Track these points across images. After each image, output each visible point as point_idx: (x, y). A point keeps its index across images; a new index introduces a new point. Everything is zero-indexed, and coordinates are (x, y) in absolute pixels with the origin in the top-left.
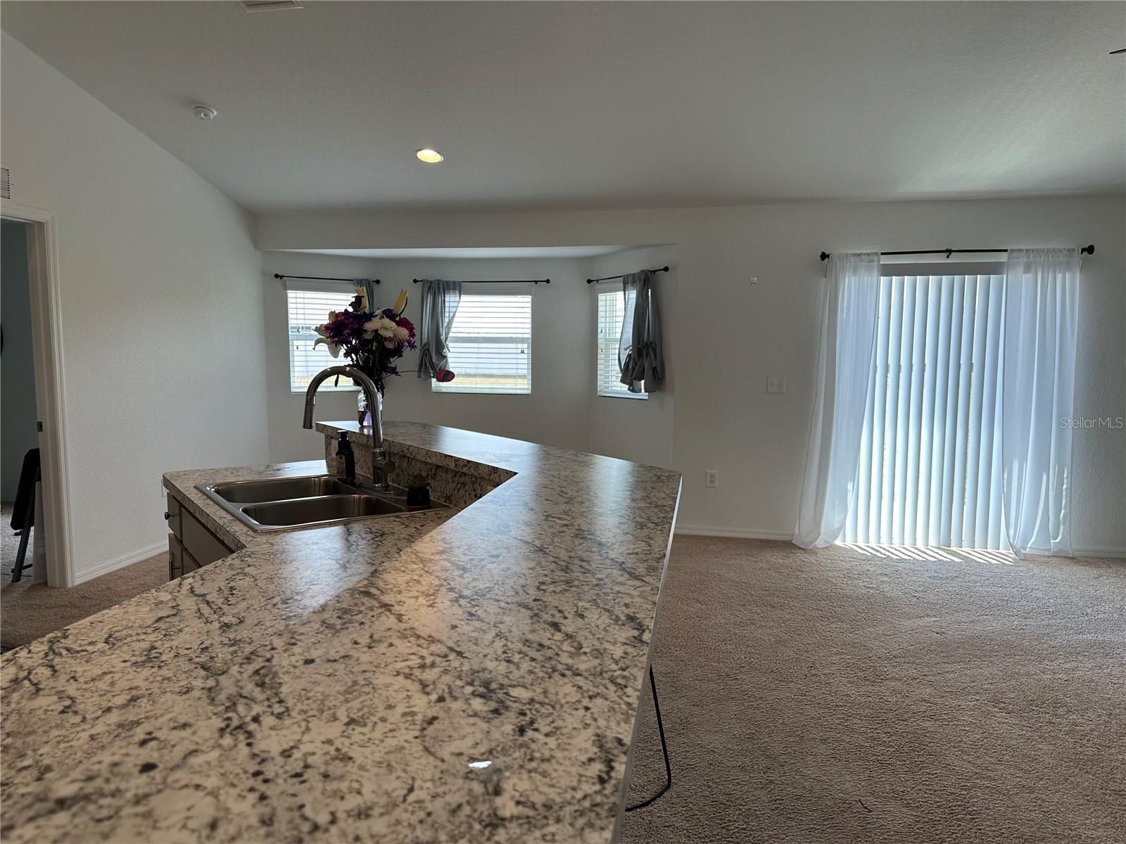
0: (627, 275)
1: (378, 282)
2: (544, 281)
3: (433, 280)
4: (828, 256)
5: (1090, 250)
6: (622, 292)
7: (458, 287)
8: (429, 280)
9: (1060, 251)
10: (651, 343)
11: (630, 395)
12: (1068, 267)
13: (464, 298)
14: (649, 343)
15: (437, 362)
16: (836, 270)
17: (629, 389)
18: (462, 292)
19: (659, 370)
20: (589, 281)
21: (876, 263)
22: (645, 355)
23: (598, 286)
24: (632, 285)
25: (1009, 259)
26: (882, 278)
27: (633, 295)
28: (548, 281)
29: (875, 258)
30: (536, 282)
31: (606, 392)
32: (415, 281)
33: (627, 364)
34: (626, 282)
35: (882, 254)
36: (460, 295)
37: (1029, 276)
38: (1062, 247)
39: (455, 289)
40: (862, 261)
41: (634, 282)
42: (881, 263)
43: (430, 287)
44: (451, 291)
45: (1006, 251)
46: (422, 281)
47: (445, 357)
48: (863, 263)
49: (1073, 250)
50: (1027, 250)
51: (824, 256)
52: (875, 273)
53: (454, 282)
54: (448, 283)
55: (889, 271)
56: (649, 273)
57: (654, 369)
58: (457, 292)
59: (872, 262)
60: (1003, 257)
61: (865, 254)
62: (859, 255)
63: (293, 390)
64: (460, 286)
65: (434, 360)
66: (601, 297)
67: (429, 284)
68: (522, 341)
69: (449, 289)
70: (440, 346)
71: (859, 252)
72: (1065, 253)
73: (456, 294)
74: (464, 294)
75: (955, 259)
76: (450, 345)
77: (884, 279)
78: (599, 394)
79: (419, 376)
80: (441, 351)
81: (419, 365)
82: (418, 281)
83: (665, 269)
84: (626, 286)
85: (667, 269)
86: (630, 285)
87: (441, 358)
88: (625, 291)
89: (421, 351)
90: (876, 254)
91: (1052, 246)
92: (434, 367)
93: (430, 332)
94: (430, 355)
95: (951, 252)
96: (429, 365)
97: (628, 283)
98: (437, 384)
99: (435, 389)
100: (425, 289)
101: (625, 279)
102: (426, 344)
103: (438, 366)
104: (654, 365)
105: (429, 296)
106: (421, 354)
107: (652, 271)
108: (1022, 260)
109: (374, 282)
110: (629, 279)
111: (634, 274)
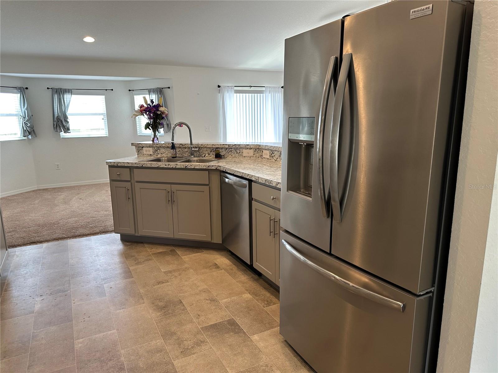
0: (150, 89)
1: (27, 88)
2: (111, 90)
3: (57, 88)
4: (220, 86)
6: (148, 95)
7: (70, 91)
8: (55, 88)
9: (277, 87)
12: (278, 92)
13: (73, 96)
15: (66, 125)
16: (222, 91)
19: (169, 125)
20: (130, 90)
23: (133, 92)
27: (154, 96)
28: (112, 90)
29: (233, 87)
30: (106, 90)
31: (141, 134)
32: (48, 88)
35: (235, 86)
36: (71, 95)
37: (270, 95)
38: (277, 86)
39: (69, 92)
40: (229, 88)
41: (154, 92)
42: (235, 89)
43: (57, 91)
44: (67, 93)
45: (264, 87)
46: (52, 88)
47: (68, 122)
48: (230, 89)
49: (279, 87)
50: (269, 87)
51: (219, 86)
52: (233, 92)
53: (69, 89)
54: (65, 89)
55: (237, 92)
58: (70, 93)
59: (232, 89)
60: (264, 89)
62: (229, 86)
64: (71, 91)
65: (64, 124)
66: (135, 97)
67: (56, 90)
68: (102, 114)
69: (66, 92)
70: (66, 118)
71: (228, 86)
73: (69, 94)
74: (73, 94)
75: (252, 89)
77: (235, 94)
78: (138, 135)
79: (56, 131)
80: (66, 120)
81: (55, 126)
82: (50, 88)
83: (168, 88)
84: (150, 93)
85: (169, 88)
86: (152, 93)
87: (66, 122)
88: (149, 95)
89: (55, 120)
90: (233, 86)
91: (274, 86)
92: (64, 127)
93: (60, 111)
94: (62, 122)
95: (252, 86)
96: (61, 126)
97: (151, 92)
98: (63, 134)
99: (61, 137)
100: (53, 92)
101: (149, 90)
102: (58, 117)
103: (66, 126)
104: (167, 123)
105: (56, 95)
106: (55, 121)
107: (162, 88)
108: (268, 90)
109: (26, 88)
110: (151, 91)
111: (154, 89)
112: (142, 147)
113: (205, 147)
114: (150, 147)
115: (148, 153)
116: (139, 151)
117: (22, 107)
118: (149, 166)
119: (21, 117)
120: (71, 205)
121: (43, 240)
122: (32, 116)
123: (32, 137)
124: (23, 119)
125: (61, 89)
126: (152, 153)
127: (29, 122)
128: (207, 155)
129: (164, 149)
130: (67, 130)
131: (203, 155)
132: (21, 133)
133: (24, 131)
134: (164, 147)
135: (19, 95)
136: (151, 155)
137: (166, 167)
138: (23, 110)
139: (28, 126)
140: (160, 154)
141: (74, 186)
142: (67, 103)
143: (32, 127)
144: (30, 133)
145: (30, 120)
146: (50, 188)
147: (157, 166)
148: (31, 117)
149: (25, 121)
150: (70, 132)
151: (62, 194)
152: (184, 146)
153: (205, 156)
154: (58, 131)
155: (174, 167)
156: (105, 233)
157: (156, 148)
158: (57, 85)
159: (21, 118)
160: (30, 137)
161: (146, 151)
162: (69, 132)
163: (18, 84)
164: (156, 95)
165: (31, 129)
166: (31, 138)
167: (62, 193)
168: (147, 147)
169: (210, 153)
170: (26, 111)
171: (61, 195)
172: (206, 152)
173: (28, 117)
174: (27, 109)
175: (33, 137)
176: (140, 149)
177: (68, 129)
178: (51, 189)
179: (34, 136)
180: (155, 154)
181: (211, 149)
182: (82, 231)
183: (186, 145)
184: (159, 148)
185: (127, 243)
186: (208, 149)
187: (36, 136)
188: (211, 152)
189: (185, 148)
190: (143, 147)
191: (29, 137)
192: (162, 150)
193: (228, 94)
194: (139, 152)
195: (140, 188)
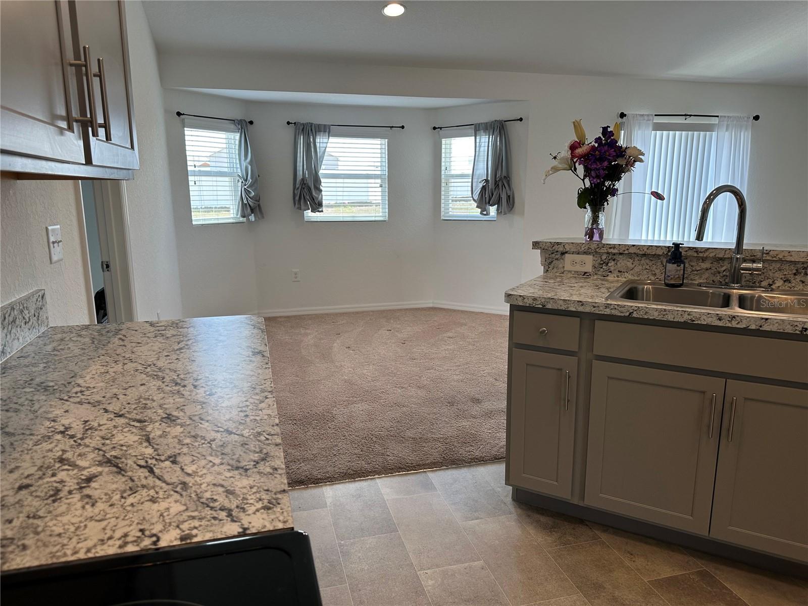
0: (479, 124)
1: (251, 123)
2: (400, 127)
3: (304, 122)
4: (625, 115)
5: (756, 118)
6: (473, 138)
7: (326, 130)
8: (302, 122)
9: (743, 118)
12: (746, 129)
13: (332, 139)
15: (316, 196)
16: (630, 125)
17: (481, 213)
18: (330, 134)
19: (511, 198)
20: (435, 128)
22: (500, 186)
23: (442, 132)
24: (485, 131)
25: (719, 122)
26: (653, 131)
27: (485, 140)
28: (403, 127)
29: (651, 118)
30: (393, 127)
31: (451, 217)
32: (288, 123)
33: (482, 194)
34: (477, 129)
35: (656, 115)
36: (329, 137)
37: (728, 133)
38: (744, 116)
39: (325, 131)
40: (644, 120)
41: (486, 129)
42: (654, 121)
43: (303, 128)
44: (322, 133)
45: (718, 116)
46: (295, 123)
47: (321, 191)
48: (645, 122)
49: (749, 118)
50: (728, 117)
51: (622, 115)
52: (651, 128)
53: (325, 126)
54: (319, 126)
55: (658, 127)
56: (503, 123)
58: (327, 133)
59: (650, 120)
60: (716, 121)
61: (646, 115)
62: (643, 115)
63: (194, 223)
64: (330, 129)
65: (314, 194)
66: (444, 141)
67: (302, 127)
68: (380, 176)
69: (320, 131)
70: (317, 181)
71: (642, 113)
72: (746, 119)
73: (325, 136)
74: (332, 136)
75: (690, 121)
76: (322, 180)
77: (654, 133)
78: (443, 218)
79: (298, 208)
80: (318, 186)
81: (297, 198)
82: (291, 123)
83: (518, 120)
84: (477, 132)
85: (521, 120)
86: (482, 131)
87: (318, 192)
88: (475, 137)
89: (297, 186)
90: (652, 115)
91: (739, 115)
92: (314, 199)
93: (306, 167)
94: (309, 189)
95: (691, 115)
96: (308, 197)
97: (479, 130)
98: (309, 215)
99: (306, 219)
100: (298, 131)
101: (475, 127)
102: (303, 180)
103: (317, 198)
104: (508, 195)
105: (302, 137)
106: (298, 188)
107: (505, 121)
108: (725, 123)
109: (249, 122)
110: (481, 127)
111: (486, 123)
112: (563, 254)
113: (781, 261)
114: (585, 253)
115: (578, 268)
116: (550, 263)
117: (243, 158)
118: (655, 315)
119: (238, 178)
120: (337, 364)
121: (319, 477)
122: (259, 176)
123: (255, 218)
124: (242, 182)
125: (311, 124)
126: (589, 268)
127: (253, 188)
128: (779, 283)
129: (631, 261)
130: (317, 206)
131: (764, 284)
132: (238, 210)
133: (244, 206)
134: (630, 255)
135: (237, 136)
136: (585, 273)
137: (720, 324)
138: (244, 164)
139: (251, 196)
140: (616, 273)
141: (322, 314)
142: (320, 152)
143: (257, 199)
144: (252, 211)
145: (256, 185)
146: (280, 317)
147: (686, 317)
148: (256, 179)
149: (246, 187)
150: (322, 211)
151: (308, 331)
152: (701, 255)
153: (770, 285)
154: (303, 207)
155: (753, 327)
156: (457, 464)
157: (604, 257)
158: (304, 117)
159: (238, 181)
160: (252, 218)
161: (574, 263)
162: (320, 210)
163: (238, 114)
164: (491, 136)
165: (255, 202)
166: (253, 220)
167: (306, 329)
168: (578, 254)
169: (791, 277)
170: (250, 167)
171: (306, 335)
172: (778, 275)
173: (252, 178)
174: (251, 163)
175: (257, 219)
176: (557, 256)
177: (320, 205)
178: (283, 319)
179: (260, 216)
180: (600, 273)
181: (799, 266)
182: (397, 452)
183: (710, 251)
184: (615, 257)
185: (543, 519)
186: (786, 267)
187: (263, 217)
188: (795, 274)
189: (704, 260)
190: (566, 252)
191: (250, 217)
192: (624, 263)
193: (640, 132)
194: (551, 267)
195: (608, 377)
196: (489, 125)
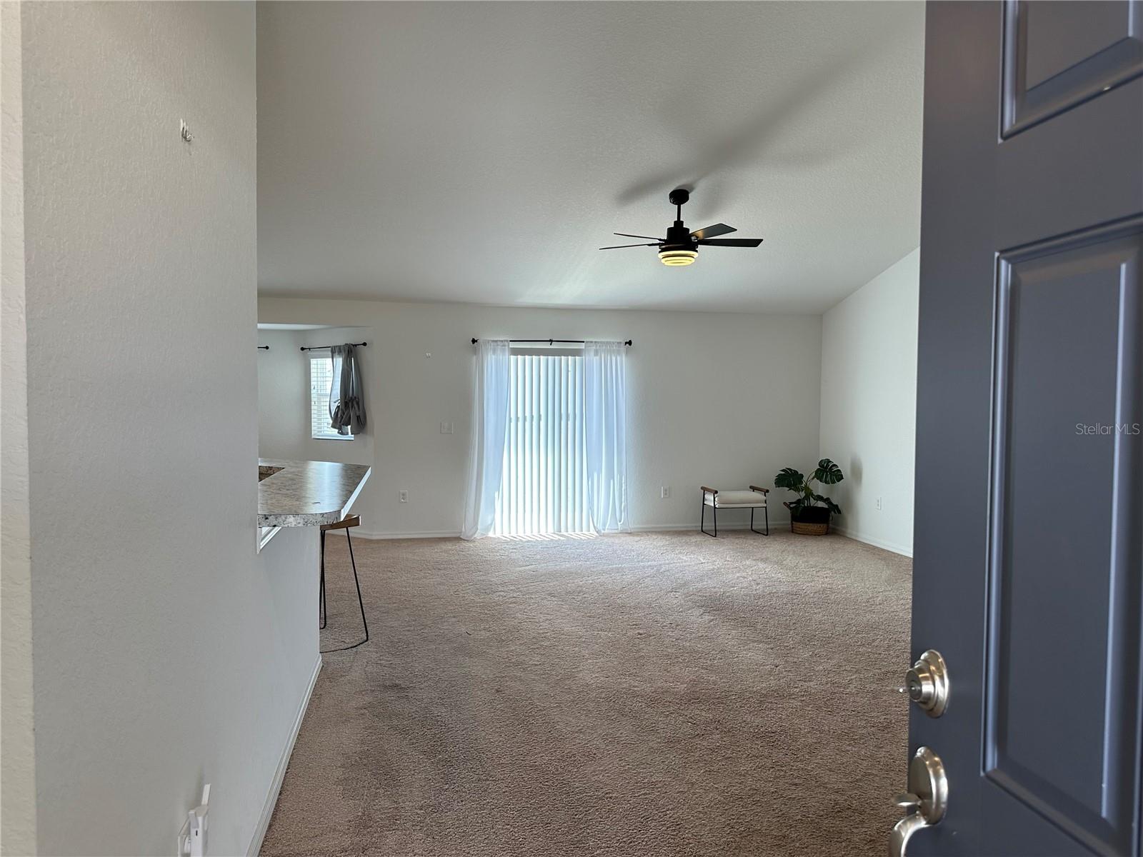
0: (335, 347)
2: (264, 347)
4: (477, 341)
5: (630, 343)
6: (331, 359)
9: (613, 343)
10: (355, 398)
11: (338, 437)
12: (619, 353)
14: (353, 398)
16: (482, 350)
17: (338, 433)
19: (362, 418)
20: (302, 349)
21: (507, 347)
22: (350, 406)
23: (310, 353)
24: (339, 354)
25: (585, 347)
26: (512, 356)
27: (339, 361)
28: (267, 348)
29: (506, 343)
31: (318, 436)
33: (336, 414)
34: (335, 351)
35: (511, 341)
37: (598, 358)
38: (614, 341)
40: (498, 345)
41: (340, 352)
42: (510, 347)
45: (583, 342)
48: (499, 347)
49: (621, 343)
50: (595, 342)
51: (474, 341)
52: (507, 353)
55: (516, 352)
56: (352, 347)
57: (358, 417)
59: (505, 346)
60: (582, 346)
61: (500, 341)
62: (496, 341)
66: (313, 361)
71: (496, 339)
72: (616, 344)
75: (555, 346)
77: (513, 358)
78: (313, 437)
83: (363, 344)
84: (333, 354)
85: (365, 344)
86: (337, 354)
88: (333, 358)
90: (507, 341)
91: (609, 340)
95: (554, 341)
97: (335, 353)
104: (358, 414)
107: (354, 345)
108: (593, 348)
110: (337, 350)
111: (339, 346)
164: (343, 359)
193: (493, 357)
196: (342, 348)
